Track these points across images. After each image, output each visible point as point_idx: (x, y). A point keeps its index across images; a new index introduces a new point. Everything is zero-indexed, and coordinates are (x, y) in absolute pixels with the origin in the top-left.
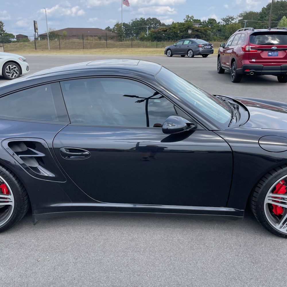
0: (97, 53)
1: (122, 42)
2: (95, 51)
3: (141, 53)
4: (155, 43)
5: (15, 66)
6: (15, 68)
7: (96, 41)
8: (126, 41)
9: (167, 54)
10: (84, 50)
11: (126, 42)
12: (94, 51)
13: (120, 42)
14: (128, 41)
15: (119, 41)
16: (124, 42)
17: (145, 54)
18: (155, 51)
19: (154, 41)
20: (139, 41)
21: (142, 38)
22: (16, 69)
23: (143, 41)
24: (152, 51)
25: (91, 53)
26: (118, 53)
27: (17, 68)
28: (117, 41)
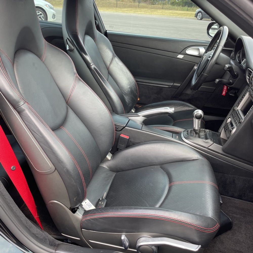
0: (128, 12)
1: (154, 6)
2: (127, 10)
3: (171, 14)
4: (186, 8)
5: (41, 13)
6: (41, 14)
7: (130, 3)
8: (158, 4)
9: (197, 17)
10: (117, 8)
11: (158, 6)
12: (125, 10)
13: (153, 6)
14: (160, 5)
15: (151, 5)
16: (156, 6)
17: (174, 16)
18: (185, 13)
19: (184, 7)
20: (170, 6)
21: (173, 2)
22: (41, 16)
23: (174, 5)
24: (182, 14)
25: (123, 11)
26: (148, 13)
27: (43, 15)
28: (149, 4)
